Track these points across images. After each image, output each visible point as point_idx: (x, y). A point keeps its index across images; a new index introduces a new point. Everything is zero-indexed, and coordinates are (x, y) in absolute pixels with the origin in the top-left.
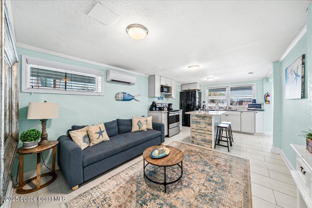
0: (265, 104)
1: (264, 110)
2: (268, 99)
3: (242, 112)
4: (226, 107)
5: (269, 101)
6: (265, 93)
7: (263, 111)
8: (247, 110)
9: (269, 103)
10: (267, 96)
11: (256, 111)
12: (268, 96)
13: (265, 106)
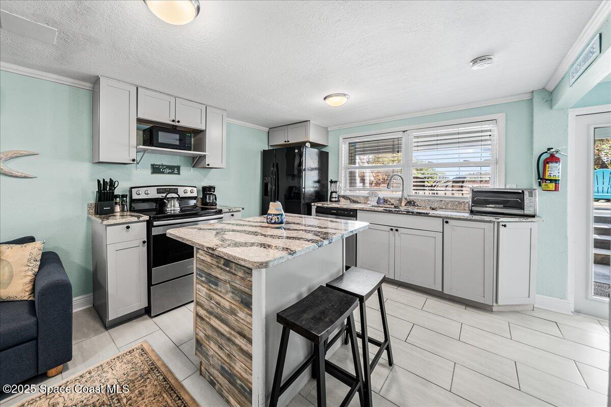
0: (538, 192)
1: (533, 216)
2: (554, 170)
3: (447, 222)
4: (400, 200)
5: (556, 181)
6: (540, 147)
7: (530, 219)
8: (467, 215)
9: (556, 189)
10: (546, 162)
11: (501, 219)
12: (553, 159)
13: (538, 201)
